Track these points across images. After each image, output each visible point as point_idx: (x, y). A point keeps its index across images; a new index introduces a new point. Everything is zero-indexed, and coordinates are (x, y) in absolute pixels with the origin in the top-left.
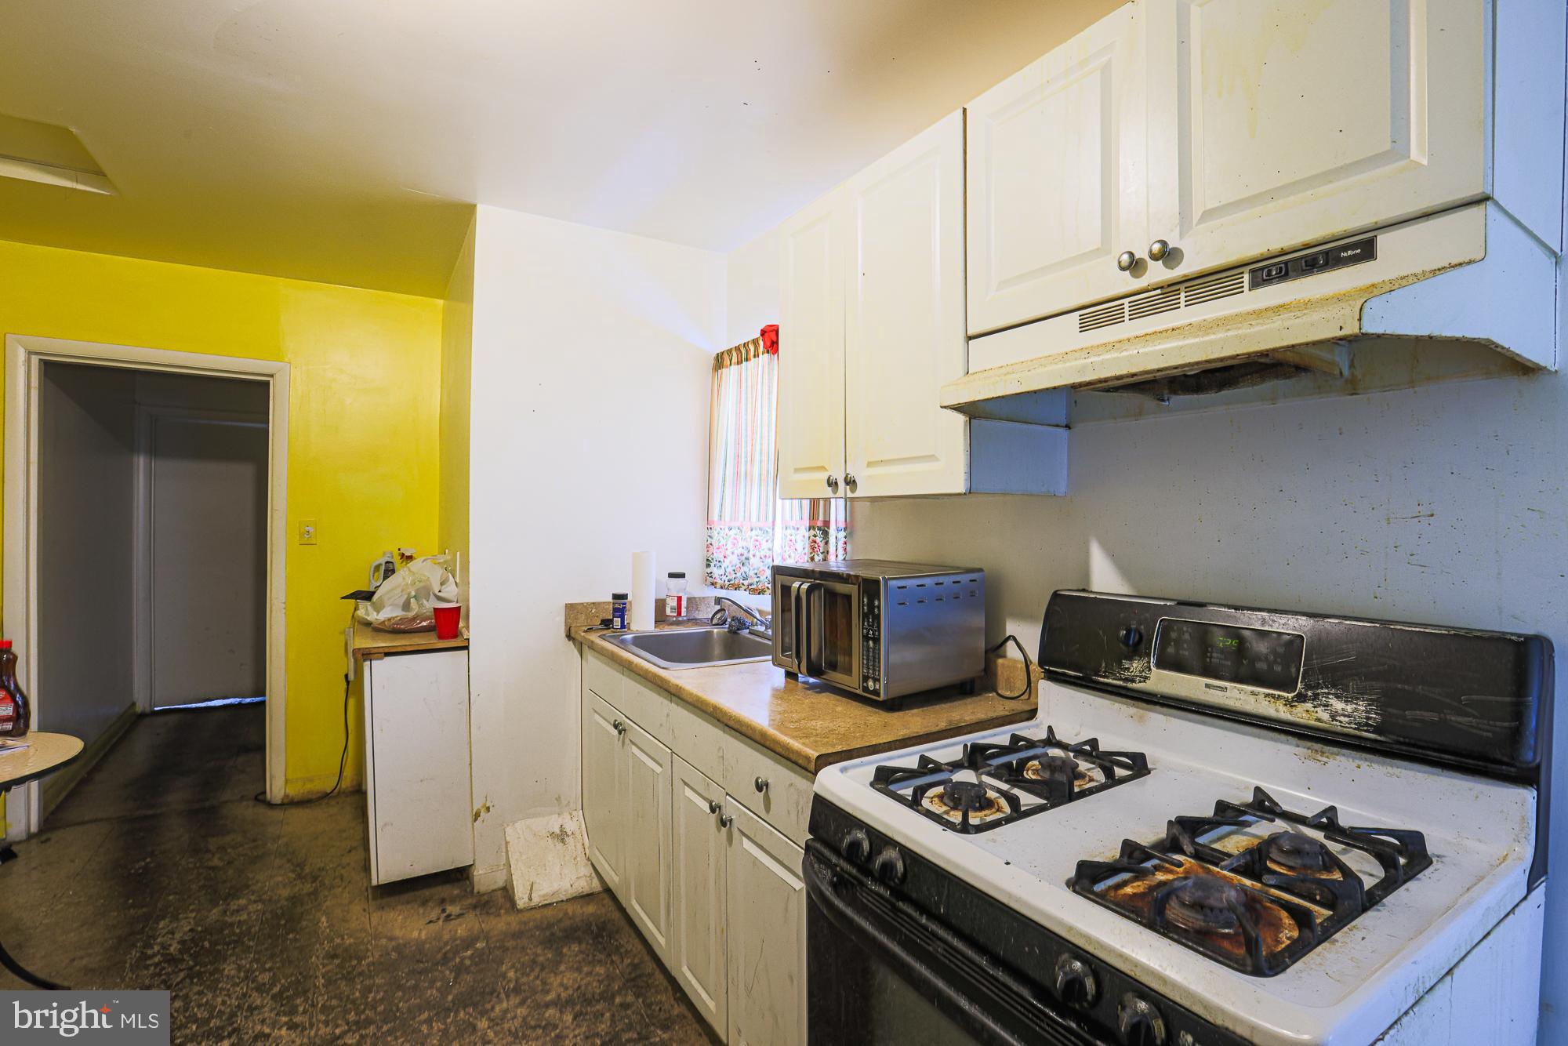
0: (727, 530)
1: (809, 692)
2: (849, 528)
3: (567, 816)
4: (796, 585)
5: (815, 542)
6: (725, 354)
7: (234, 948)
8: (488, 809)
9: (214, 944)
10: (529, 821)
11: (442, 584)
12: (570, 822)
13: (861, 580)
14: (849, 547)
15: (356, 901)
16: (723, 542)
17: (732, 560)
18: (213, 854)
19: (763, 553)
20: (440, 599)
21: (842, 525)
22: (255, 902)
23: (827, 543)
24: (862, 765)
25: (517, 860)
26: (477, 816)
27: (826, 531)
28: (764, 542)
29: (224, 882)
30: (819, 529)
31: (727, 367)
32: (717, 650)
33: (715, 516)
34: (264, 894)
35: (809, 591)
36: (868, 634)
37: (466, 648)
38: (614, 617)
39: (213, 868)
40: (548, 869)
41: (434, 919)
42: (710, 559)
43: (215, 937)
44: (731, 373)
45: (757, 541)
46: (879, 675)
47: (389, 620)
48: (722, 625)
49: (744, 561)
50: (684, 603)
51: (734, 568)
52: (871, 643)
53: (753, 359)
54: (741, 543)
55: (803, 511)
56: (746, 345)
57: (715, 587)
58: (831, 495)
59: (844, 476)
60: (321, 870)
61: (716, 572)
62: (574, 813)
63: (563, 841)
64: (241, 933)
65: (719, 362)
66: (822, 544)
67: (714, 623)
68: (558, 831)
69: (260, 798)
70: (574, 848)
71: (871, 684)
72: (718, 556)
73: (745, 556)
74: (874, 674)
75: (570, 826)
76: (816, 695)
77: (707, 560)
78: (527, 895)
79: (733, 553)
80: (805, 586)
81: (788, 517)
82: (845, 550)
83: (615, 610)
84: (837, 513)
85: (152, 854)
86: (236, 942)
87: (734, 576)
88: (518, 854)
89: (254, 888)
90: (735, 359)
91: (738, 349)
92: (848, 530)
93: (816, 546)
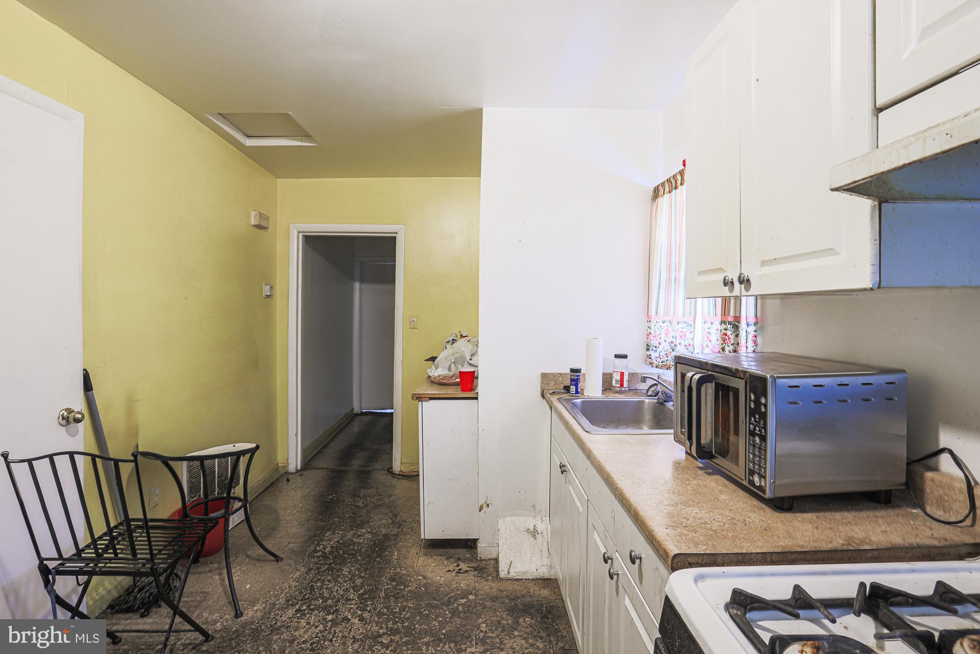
0: (661, 323)
1: (701, 472)
2: (759, 323)
3: (539, 519)
4: (689, 375)
5: (726, 335)
6: (660, 186)
7: (352, 558)
8: (488, 505)
9: (344, 553)
10: (514, 518)
11: (472, 355)
12: (541, 524)
13: (748, 375)
14: (759, 340)
15: (414, 547)
16: (658, 332)
17: (665, 347)
18: (361, 499)
19: (687, 343)
20: (471, 365)
21: (752, 320)
22: (369, 533)
23: (737, 336)
24: (724, 575)
25: (503, 543)
26: (481, 509)
27: (737, 326)
28: (688, 333)
29: (360, 517)
30: (730, 323)
31: (662, 197)
32: (648, 417)
33: (653, 313)
34: (374, 529)
35: (701, 382)
36: (755, 429)
37: (476, 398)
38: (571, 385)
39: (358, 507)
40: (522, 554)
41: (452, 569)
42: (649, 344)
43: (346, 549)
44: (664, 200)
45: (683, 332)
46: (765, 472)
47: (439, 376)
48: (655, 396)
49: (674, 348)
50: (626, 378)
51: (666, 352)
52: (757, 439)
53: (680, 187)
54: (672, 334)
55: (717, 308)
56: (674, 177)
57: (652, 367)
58: (728, 294)
59: (738, 275)
60: (404, 521)
61: (654, 355)
62: (544, 518)
63: (534, 536)
64: (357, 550)
65: (656, 194)
66: (732, 337)
67: (649, 394)
68: (532, 529)
69: (390, 470)
70: (541, 543)
71: (756, 479)
72: (654, 342)
73: (674, 343)
74: (760, 470)
75: (540, 527)
76: (707, 476)
77: (647, 345)
78: (507, 569)
79: (665, 341)
80: (697, 377)
81: (706, 314)
82: (755, 342)
83: (572, 380)
84: (748, 309)
85: (336, 492)
86: (354, 555)
87: (666, 358)
88: (505, 539)
89: (371, 524)
90: (667, 189)
91: (669, 181)
92: (759, 325)
93: (727, 338)
